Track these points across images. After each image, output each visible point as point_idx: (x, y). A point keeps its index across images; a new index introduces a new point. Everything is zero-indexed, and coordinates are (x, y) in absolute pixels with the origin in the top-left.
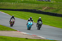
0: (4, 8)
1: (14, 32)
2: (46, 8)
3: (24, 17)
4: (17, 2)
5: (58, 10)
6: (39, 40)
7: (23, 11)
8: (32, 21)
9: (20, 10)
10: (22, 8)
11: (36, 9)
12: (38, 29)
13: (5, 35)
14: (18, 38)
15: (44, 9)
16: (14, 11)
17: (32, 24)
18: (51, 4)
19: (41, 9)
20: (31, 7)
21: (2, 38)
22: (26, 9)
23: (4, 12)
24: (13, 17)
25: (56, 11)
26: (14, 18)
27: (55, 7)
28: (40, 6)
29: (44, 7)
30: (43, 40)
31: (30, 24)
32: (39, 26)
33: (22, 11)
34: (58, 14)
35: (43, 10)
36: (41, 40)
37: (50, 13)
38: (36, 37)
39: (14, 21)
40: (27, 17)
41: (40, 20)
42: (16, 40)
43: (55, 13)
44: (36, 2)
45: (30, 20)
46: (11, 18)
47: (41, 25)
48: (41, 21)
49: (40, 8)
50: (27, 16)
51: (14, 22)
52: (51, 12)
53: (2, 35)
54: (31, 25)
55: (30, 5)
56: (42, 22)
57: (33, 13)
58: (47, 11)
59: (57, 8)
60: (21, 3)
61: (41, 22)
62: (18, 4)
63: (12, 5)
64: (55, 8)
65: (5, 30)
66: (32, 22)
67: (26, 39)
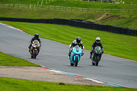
0: (11, 17)
1: (33, 69)
2: (104, 16)
3: (56, 37)
4: (40, 3)
5: (130, 21)
6: (89, 86)
7: (54, 23)
8: (81, 45)
9: (48, 20)
10: (52, 17)
11: (82, 19)
12: (94, 64)
13: (15, 77)
14: (42, 82)
15: (100, 19)
16: (34, 22)
17: (80, 52)
18: (116, 7)
19: (93, 19)
20: (71, 14)
21: (7, 83)
22: (60, 19)
23: (11, 25)
24: (36, 37)
25: (127, 23)
26: (39, 40)
27: (124, 13)
28: (92, 11)
29: (100, 15)
30: (98, 87)
31: (78, 53)
32: (96, 58)
33: (52, 23)
34: (131, 30)
35: (98, 21)
36: (94, 86)
37: (114, 27)
38: (82, 81)
39: (39, 45)
40: (63, 37)
41: (97, 44)
42: (39, 86)
43: (125, 26)
44: (83, 3)
45: (76, 45)
46: (33, 40)
47: (100, 55)
48: (100, 45)
49: (92, 16)
50: (63, 34)
51: (38, 48)
52: (115, 25)
53: (7, 76)
54: (79, 55)
55: (68, 10)
56: (102, 48)
57: (76, 26)
58: (105, 24)
59: (127, 16)
60: (48, 4)
61: (100, 48)
62: (42, 7)
63: (31, 10)
64: (125, 16)
65: (14, 66)
66: (80, 49)
67: (61, 84)
